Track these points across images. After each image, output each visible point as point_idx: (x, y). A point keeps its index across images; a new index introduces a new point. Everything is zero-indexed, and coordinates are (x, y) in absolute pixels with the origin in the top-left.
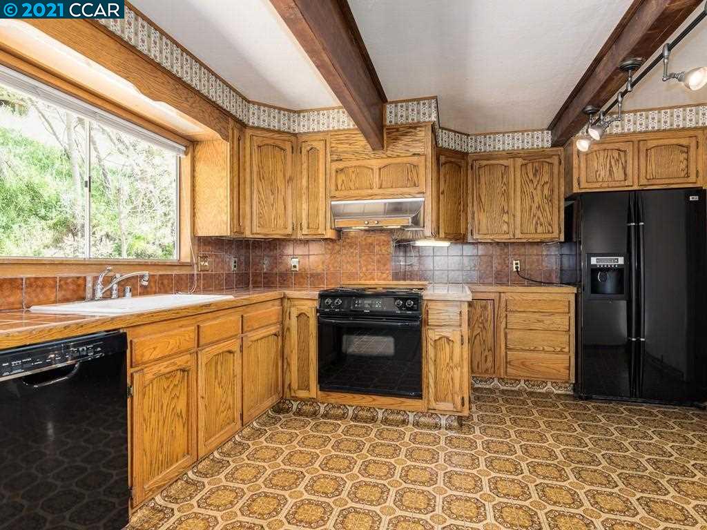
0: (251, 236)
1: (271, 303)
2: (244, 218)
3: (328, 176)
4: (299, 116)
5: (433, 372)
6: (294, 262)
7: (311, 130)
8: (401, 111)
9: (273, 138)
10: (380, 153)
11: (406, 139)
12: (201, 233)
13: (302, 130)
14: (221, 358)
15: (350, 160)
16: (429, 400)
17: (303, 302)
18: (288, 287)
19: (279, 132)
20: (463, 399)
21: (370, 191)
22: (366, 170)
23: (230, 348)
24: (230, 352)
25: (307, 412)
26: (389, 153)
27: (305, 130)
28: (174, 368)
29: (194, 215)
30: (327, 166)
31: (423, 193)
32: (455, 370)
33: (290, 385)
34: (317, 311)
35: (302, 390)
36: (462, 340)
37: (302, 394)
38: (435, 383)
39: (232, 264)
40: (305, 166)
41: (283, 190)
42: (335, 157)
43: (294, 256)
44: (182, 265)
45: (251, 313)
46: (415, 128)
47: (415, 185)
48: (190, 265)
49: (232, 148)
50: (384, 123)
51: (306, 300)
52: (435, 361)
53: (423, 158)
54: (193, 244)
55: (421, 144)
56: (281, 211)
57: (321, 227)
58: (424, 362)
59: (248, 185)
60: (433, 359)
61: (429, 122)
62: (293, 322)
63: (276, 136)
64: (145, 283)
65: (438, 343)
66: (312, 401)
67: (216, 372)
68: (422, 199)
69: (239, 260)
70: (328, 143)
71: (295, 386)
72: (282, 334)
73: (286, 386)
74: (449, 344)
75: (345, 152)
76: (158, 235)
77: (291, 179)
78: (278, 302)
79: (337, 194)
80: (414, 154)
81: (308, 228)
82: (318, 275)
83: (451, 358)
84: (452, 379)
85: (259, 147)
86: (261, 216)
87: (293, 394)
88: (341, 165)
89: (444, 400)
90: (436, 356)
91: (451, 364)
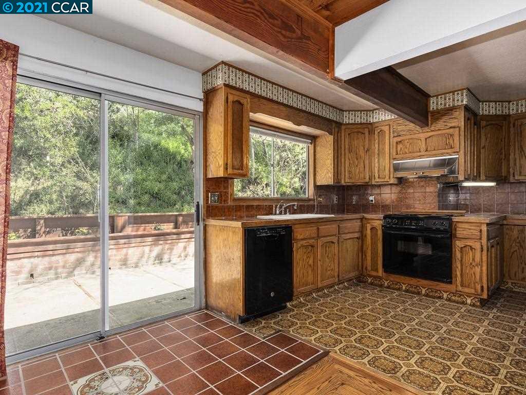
0: (344, 184)
1: (355, 221)
2: (341, 174)
3: (391, 147)
4: (373, 113)
5: (459, 267)
6: (371, 198)
7: (380, 120)
8: (441, 101)
9: (357, 128)
10: (426, 129)
11: (445, 118)
12: (318, 184)
13: (375, 121)
14: (328, 244)
15: (405, 135)
16: (457, 285)
17: (374, 221)
18: (368, 213)
19: (361, 124)
20: (482, 287)
21: (419, 154)
22: (415, 141)
23: (333, 241)
24: (333, 242)
25: (377, 284)
26: (433, 128)
27: (377, 120)
28: (308, 244)
29: (315, 175)
30: (391, 140)
31: (458, 152)
32: (476, 268)
33: (366, 267)
34: (383, 226)
35: (373, 271)
36: (482, 248)
37: (374, 273)
38: (462, 275)
39: (335, 200)
40: (377, 141)
41: (363, 157)
42: (396, 134)
43: (371, 195)
44: (310, 200)
45: (343, 225)
46: (452, 110)
47: (451, 148)
48: (313, 200)
49: (334, 139)
50: (428, 110)
51: (376, 220)
52: (462, 260)
53: (458, 129)
54: (315, 190)
55: (456, 120)
56: (362, 169)
57: (387, 177)
58: (454, 261)
59: (343, 156)
60: (460, 259)
61: (462, 105)
62: (369, 232)
63: (359, 126)
64: (296, 208)
65: (464, 249)
66: (380, 278)
67: (326, 251)
68: (458, 156)
69: (339, 197)
70: (391, 126)
71: (369, 268)
72: (362, 238)
73: (364, 268)
74: (472, 251)
75: (401, 131)
76: (292, 182)
77: (368, 150)
78: (359, 221)
79: (397, 156)
80: (451, 127)
81: (379, 178)
82: (386, 206)
83: (474, 260)
84: (474, 273)
85: (349, 134)
86: (350, 172)
87: (368, 273)
88: (399, 139)
89: (468, 287)
90: (462, 258)
91: (473, 264)
